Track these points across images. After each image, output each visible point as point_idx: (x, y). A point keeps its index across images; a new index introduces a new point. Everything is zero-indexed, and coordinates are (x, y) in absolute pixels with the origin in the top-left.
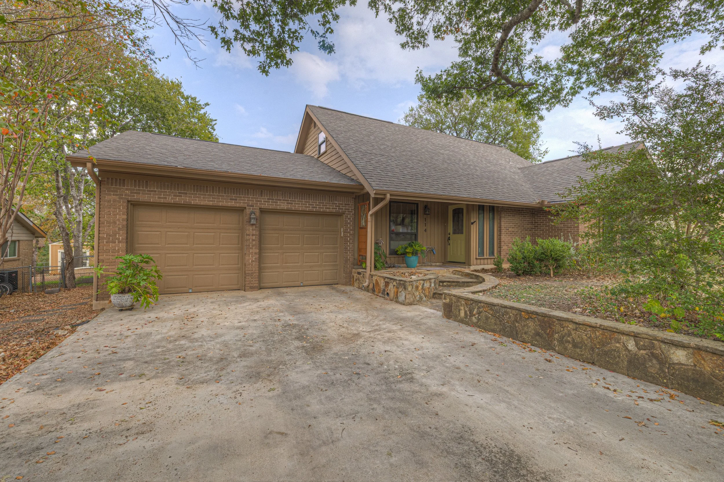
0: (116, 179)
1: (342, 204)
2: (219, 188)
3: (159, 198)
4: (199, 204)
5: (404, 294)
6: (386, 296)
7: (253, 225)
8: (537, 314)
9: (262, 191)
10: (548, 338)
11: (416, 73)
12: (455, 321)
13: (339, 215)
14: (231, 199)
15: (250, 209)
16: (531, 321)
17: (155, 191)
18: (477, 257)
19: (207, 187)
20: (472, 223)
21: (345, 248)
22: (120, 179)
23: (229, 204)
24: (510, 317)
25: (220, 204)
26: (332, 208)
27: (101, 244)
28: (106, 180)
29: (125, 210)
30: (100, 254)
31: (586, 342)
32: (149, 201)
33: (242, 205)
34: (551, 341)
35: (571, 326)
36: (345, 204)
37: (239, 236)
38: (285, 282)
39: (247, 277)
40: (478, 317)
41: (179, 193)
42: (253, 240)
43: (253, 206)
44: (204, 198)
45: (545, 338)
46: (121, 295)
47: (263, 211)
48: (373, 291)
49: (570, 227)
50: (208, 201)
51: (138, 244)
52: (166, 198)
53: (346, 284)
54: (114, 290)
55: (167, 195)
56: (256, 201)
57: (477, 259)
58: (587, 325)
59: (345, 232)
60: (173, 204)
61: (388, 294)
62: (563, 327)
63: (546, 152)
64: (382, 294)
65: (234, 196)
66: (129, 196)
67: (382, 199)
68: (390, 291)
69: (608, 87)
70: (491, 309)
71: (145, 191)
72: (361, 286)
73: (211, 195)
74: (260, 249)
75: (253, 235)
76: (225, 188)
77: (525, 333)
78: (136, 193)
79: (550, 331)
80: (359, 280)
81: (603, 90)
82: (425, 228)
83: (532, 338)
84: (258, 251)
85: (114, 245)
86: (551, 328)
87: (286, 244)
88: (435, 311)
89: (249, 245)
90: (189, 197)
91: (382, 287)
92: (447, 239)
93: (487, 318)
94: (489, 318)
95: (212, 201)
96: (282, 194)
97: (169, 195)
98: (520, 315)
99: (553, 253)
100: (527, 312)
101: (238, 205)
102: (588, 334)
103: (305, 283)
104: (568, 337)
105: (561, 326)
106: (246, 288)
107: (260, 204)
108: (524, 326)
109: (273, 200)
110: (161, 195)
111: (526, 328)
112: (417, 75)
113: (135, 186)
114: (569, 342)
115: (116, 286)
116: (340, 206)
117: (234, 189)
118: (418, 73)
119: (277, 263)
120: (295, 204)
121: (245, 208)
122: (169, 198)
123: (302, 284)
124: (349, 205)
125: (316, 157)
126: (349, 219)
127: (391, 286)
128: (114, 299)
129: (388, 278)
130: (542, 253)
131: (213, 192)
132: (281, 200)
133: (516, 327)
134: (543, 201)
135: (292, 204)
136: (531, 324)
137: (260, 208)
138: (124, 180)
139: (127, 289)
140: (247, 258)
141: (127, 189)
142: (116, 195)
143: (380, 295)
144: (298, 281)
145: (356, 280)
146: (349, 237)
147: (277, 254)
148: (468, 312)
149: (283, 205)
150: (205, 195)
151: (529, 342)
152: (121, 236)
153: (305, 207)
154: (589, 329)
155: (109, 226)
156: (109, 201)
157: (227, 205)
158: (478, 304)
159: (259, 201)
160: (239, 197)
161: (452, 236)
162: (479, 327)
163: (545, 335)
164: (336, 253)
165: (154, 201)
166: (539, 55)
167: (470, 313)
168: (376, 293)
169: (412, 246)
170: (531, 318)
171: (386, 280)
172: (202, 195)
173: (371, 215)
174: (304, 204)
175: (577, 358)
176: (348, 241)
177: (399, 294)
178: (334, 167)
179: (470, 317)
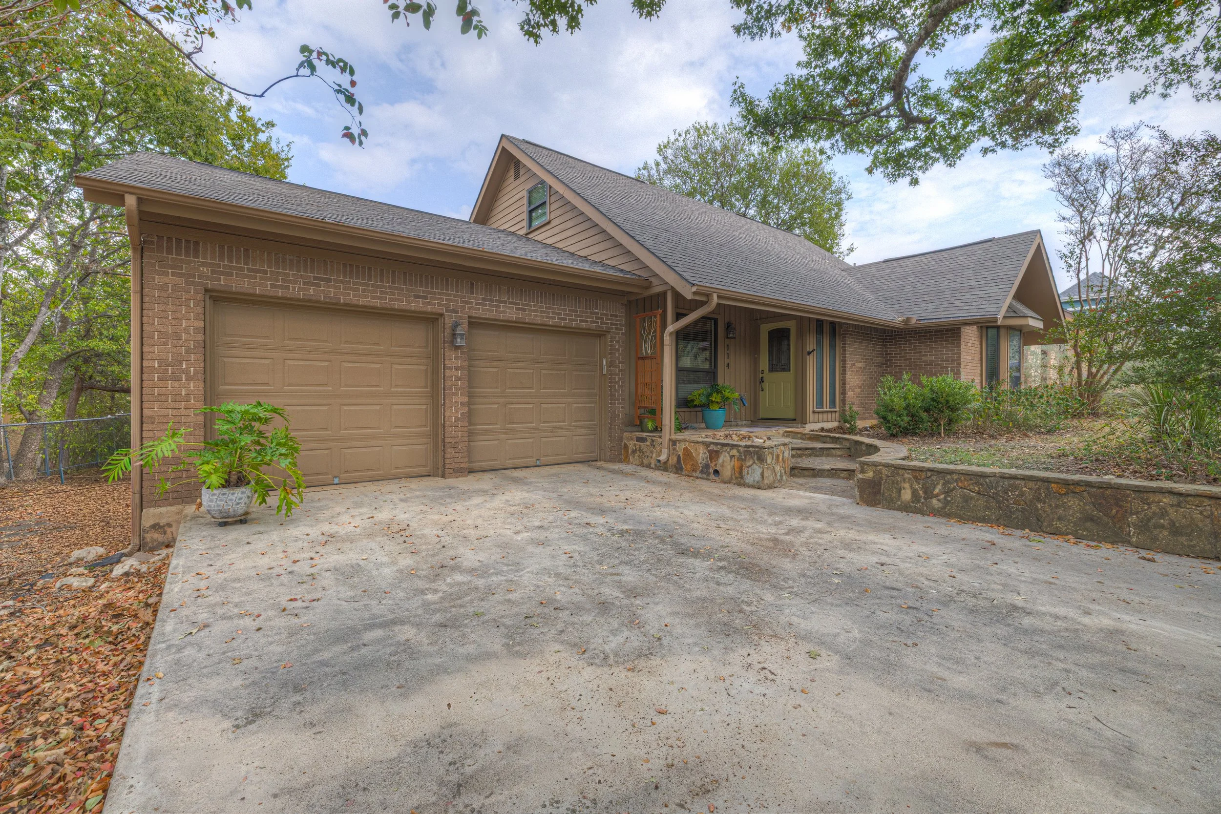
0: (179, 241)
1: (607, 315)
2: (394, 272)
3: (272, 286)
4: (355, 302)
5: (758, 471)
6: (712, 476)
7: (457, 348)
8: (1089, 484)
9: (472, 284)
10: (1114, 523)
11: (733, 88)
12: (888, 508)
13: (599, 335)
14: (416, 297)
15: (451, 317)
16: (1074, 497)
17: (265, 272)
18: (816, 410)
19: (370, 269)
20: (809, 353)
21: (611, 395)
22: (188, 241)
23: (413, 306)
24: (1022, 494)
25: (396, 305)
26: (591, 322)
27: (145, 383)
28: (155, 239)
29: (200, 310)
30: (145, 405)
31: (1200, 524)
32: (252, 291)
33: (436, 309)
34: (1120, 527)
35: (1166, 500)
36: (611, 315)
37: (427, 369)
38: (510, 459)
39: (449, 450)
40: (945, 498)
41: (315, 278)
42: (458, 379)
43: (456, 312)
44: (364, 291)
45: (1107, 524)
46: (225, 491)
47: (474, 323)
48: (678, 469)
49: (946, 361)
50: (373, 298)
51: (226, 384)
52: (288, 288)
53: (612, 460)
54: (215, 479)
55: (290, 281)
56: (462, 302)
57: (814, 412)
58: (1205, 497)
59: (610, 366)
60: (304, 300)
61: (716, 472)
62: (1148, 504)
63: (851, 250)
64: (702, 472)
65: (421, 291)
66: (207, 278)
67: (703, 304)
68: (722, 466)
69: (1010, 142)
70: (977, 483)
71: (242, 269)
72: (645, 462)
73: (378, 287)
74: (471, 396)
75: (457, 369)
76: (405, 273)
77: (1060, 519)
78: (223, 273)
79: (1117, 512)
80: (640, 451)
81: (1003, 145)
82: (727, 361)
83: (1075, 524)
84: (466, 399)
85: (177, 384)
86: (1121, 507)
87: (510, 388)
88: (827, 497)
89: (451, 388)
90: (335, 287)
91: (701, 460)
92: (758, 380)
93: (966, 499)
94: (972, 498)
95: (380, 298)
96: (508, 291)
97: (295, 282)
98: (1048, 489)
99: (951, 398)
100: (1066, 483)
101: (429, 308)
102: (1205, 510)
103: (544, 460)
104: (1160, 518)
105: (1145, 502)
106: (447, 471)
107: (469, 308)
108: (1057, 506)
109: (492, 301)
110: (277, 280)
111: (1061, 511)
112: (735, 91)
113: (222, 259)
114: (1163, 527)
115: (216, 470)
116: (601, 319)
117: (421, 276)
118: (737, 87)
119: (496, 424)
120: (530, 310)
121: (442, 315)
122: (294, 288)
123: (538, 463)
124: (617, 316)
125: (522, 232)
126: (618, 342)
127: (724, 458)
128: (211, 501)
129: (716, 444)
130: (933, 400)
131: (382, 281)
132: (505, 302)
133: (1037, 509)
134: (908, 319)
135: (524, 310)
136: (1073, 502)
137: (470, 317)
138: (196, 243)
139: (234, 478)
140: (447, 413)
141: (203, 265)
142: (180, 275)
143: (698, 474)
144: (532, 457)
145: (634, 452)
146: (618, 375)
147: (496, 406)
148: (921, 492)
149: (509, 312)
150: (367, 285)
151: (1067, 534)
152: (193, 365)
153: (547, 317)
154: (1207, 502)
155: (165, 344)
156: (164, 288)
157: (408, 308)
158: (944, 477)
159: (467, 303)
160: (431, 293)
161: (767, 376)
162: (948, 516)
163: (1106, 519)
164: (593, 405)
165: (263, 293)
166: (926, 77)
167: (925, 493)
168: (685, 472)
169: (718, 392)
170: (1074, 493)
171: (712, 447)
172: (361, 284)
173: (671, 334)
174: (545, 312)
175: (1181, 552)
176: (616, 383)
177: (745, 471)
178: (571, 249)
179: (925, 499)
